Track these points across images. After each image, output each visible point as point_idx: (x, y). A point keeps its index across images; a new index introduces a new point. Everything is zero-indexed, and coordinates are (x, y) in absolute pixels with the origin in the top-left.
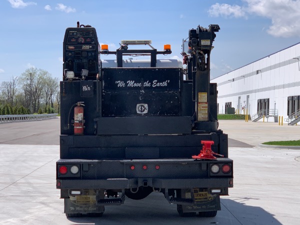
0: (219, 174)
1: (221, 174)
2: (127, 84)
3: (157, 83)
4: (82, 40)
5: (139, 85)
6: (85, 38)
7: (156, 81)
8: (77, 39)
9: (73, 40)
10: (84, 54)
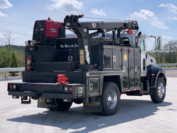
0: (67, 92)
1: (68, 92)
2: (64, 46)
3: (76, 45)
4: (41, 26)
5: (69, 46)
6: (42, 25)
7: (76, 44)
8: (39, 26)
9: (38, 26)
10: (41, 33)
